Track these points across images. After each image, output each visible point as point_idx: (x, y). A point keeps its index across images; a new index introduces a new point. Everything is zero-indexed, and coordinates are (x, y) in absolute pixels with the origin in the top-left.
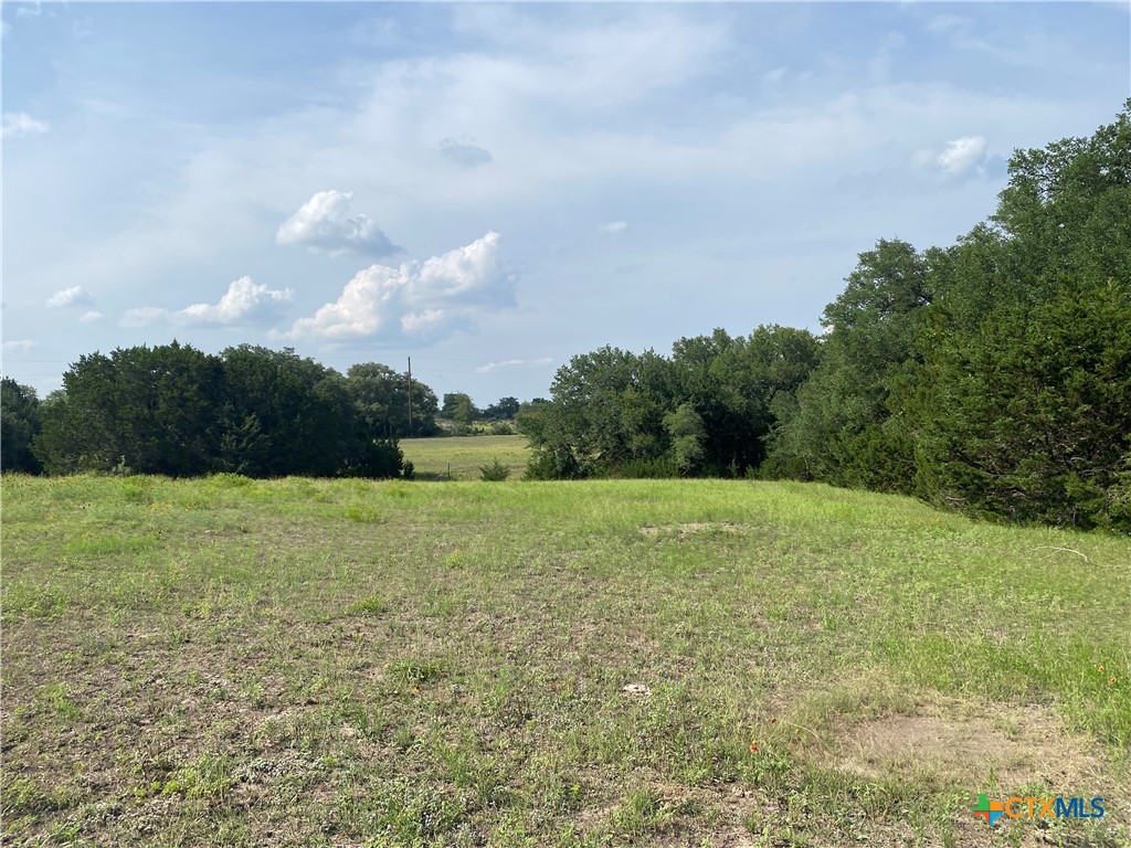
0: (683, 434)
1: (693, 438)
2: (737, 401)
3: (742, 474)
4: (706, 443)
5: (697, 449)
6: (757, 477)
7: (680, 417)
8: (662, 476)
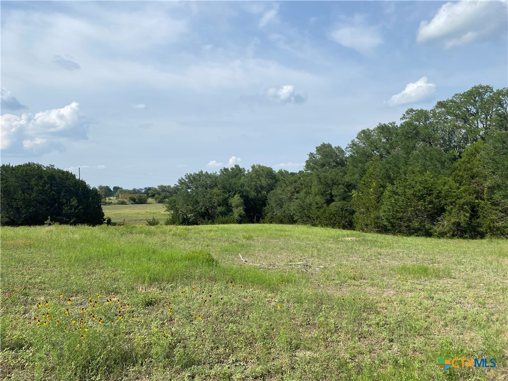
0: (237, 207)
1: (241, 208)
2: (253, 194)
3: (258, 222)
4: (245, 210)
5: (244, 212)
6: (264, 223)
7: (236, 200)
8: (230, 223)
